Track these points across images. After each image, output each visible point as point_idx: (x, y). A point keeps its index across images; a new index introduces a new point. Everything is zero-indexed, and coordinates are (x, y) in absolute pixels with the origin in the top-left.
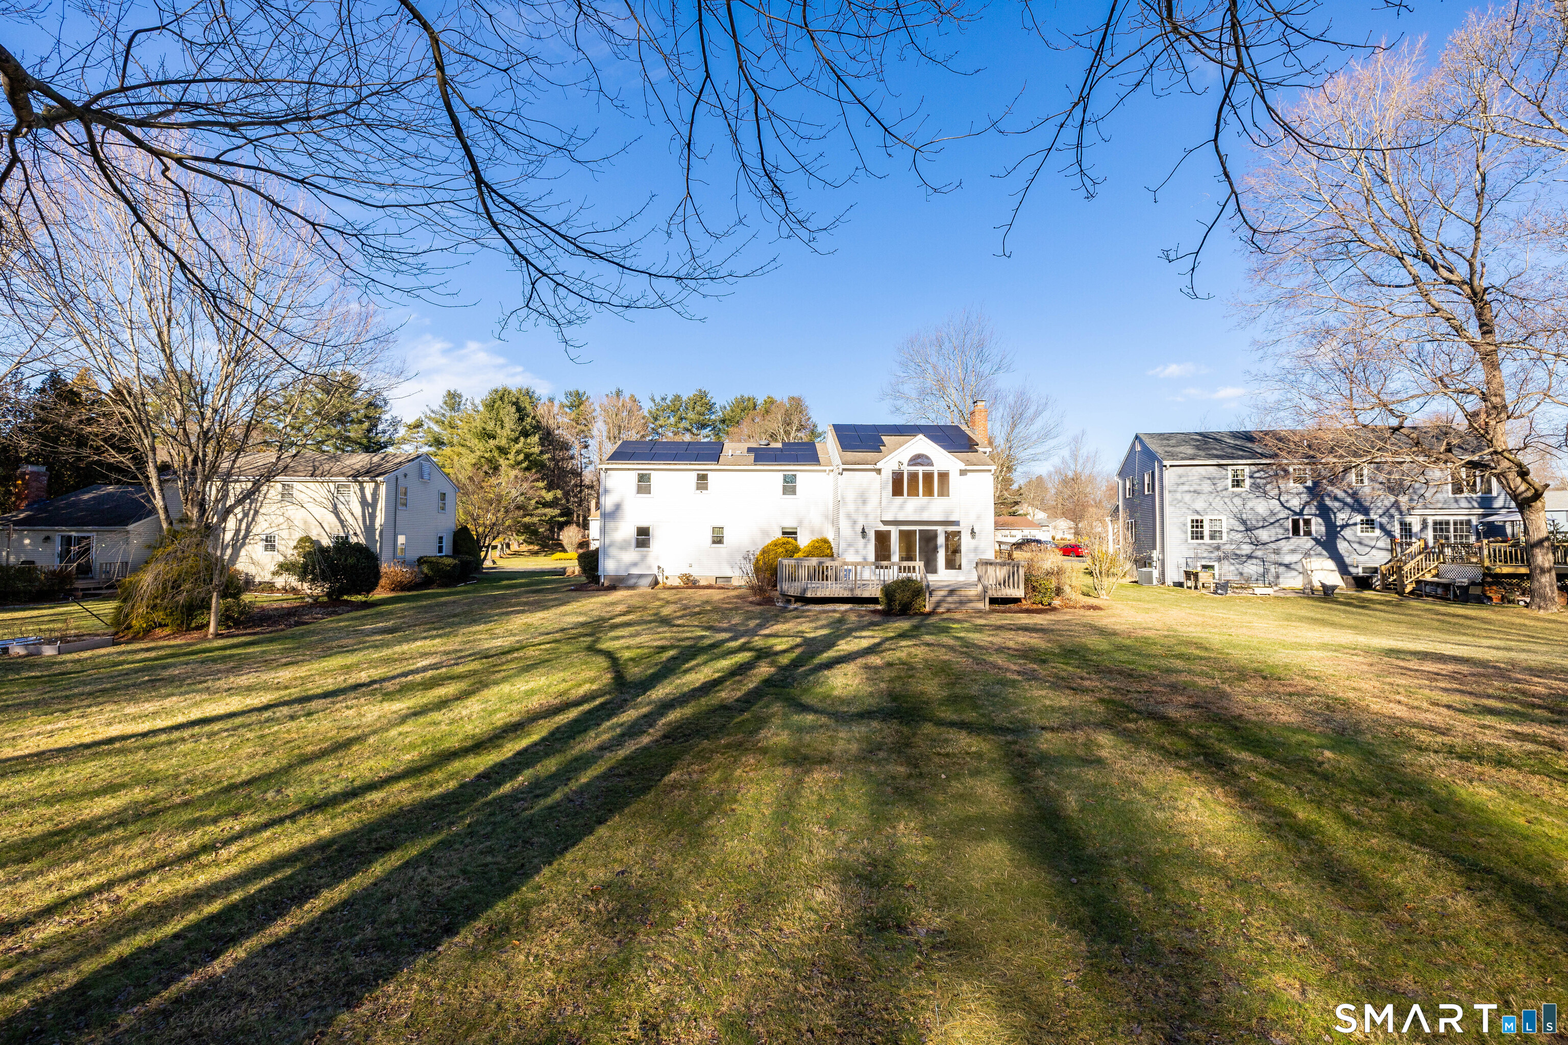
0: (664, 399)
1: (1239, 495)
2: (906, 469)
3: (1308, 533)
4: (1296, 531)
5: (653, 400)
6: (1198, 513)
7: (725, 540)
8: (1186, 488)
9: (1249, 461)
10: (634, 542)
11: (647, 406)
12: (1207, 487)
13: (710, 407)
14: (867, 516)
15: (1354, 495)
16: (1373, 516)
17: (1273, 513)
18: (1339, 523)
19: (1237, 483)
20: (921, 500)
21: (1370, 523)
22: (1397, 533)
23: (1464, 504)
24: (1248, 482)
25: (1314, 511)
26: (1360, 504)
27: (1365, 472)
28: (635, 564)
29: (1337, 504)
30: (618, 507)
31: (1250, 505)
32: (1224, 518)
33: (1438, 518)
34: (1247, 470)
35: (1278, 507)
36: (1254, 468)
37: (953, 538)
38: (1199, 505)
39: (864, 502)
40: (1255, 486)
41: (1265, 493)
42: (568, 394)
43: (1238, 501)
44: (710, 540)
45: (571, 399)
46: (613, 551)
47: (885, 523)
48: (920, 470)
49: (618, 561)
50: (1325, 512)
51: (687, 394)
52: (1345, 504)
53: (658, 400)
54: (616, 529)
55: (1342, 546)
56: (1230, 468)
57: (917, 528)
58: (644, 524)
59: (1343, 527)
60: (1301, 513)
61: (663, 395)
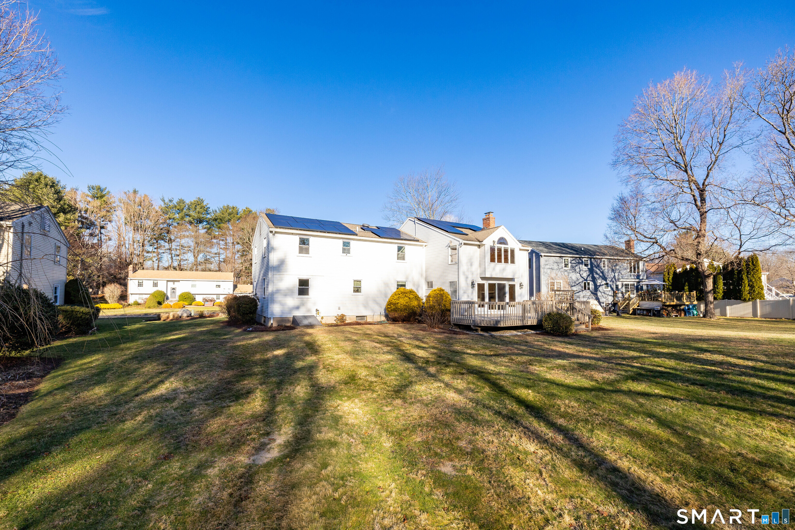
0: (171, 201)
1: (566, 271)
2: (497, 246)
3: (589, 289)
4: (585, 289)
5: (163, 201)
6: (553, 279)
7: (363, 289)
8: (548, 267)
9: (571, 256)
10: (297, 291)
11: (158, 205)
12: (555, 267)
13: (207, 211)
14: (473, 274)
15: (602, 273)
16: (608, 282)
17: (578, 280)
18: (598, 284)
19: (566, 265)
20: (503, 265)
21: (607, 284)
22: (615, 289)
23: (632, 277)
24: (570, 265)
25: (590, 279)
26: (604, 276)
27: (606, 263)
28: (298, 308)
29: (597, 276)
30: (282, 263)
31: (570, 275)
32: (561, 281)
33: (626, 283)
34: (569, 259)
35: (580, 277)
36: (572, 259)
37: (512, 288)
38: (553, 275)
39: (471, 265)
40: (572, 267)
41: (575, 270)
42: (91, 188)
43: (566, 273)
44: (352, 290)
45: (92, 191)
46: (279, 297)
47: (483, 278)
48: (503, 247)
49: (283, 305)
50: (594, 280)
51: (189, 199)
52: (600, 276)
53: (167, 201)
54: (281, 280)
55: (599, 294)
56: (564, 258)
57: (496, 282)
58: (304, 277)
59: (600, 286)
60: (586, 280)
61: (170, 198)
